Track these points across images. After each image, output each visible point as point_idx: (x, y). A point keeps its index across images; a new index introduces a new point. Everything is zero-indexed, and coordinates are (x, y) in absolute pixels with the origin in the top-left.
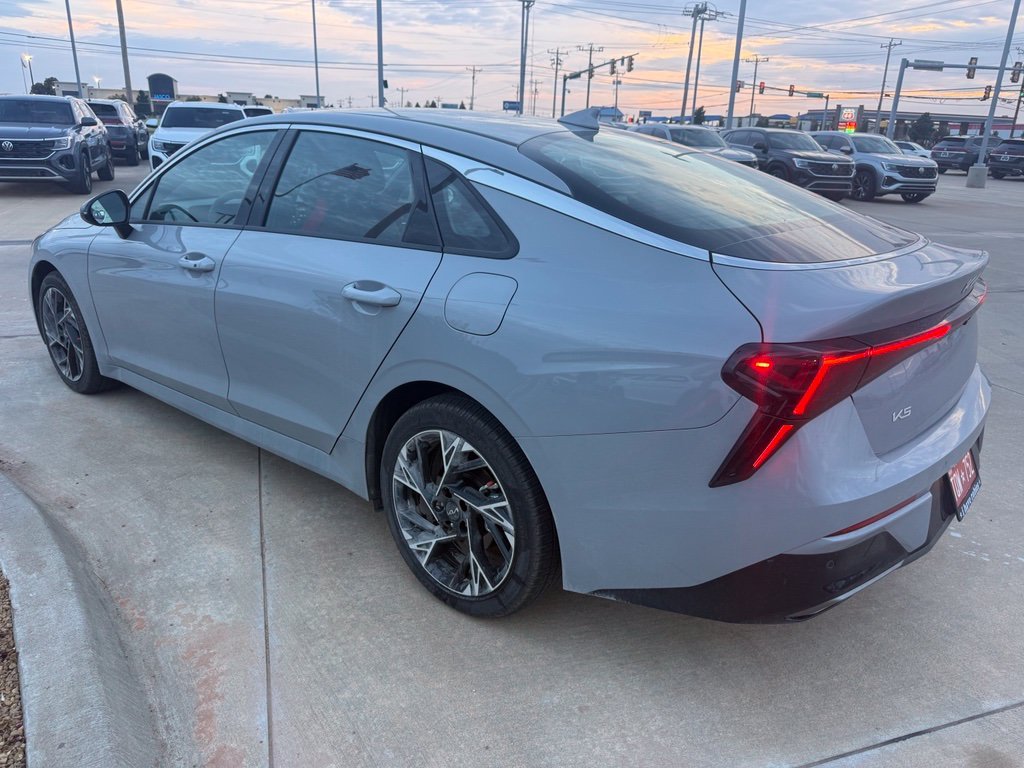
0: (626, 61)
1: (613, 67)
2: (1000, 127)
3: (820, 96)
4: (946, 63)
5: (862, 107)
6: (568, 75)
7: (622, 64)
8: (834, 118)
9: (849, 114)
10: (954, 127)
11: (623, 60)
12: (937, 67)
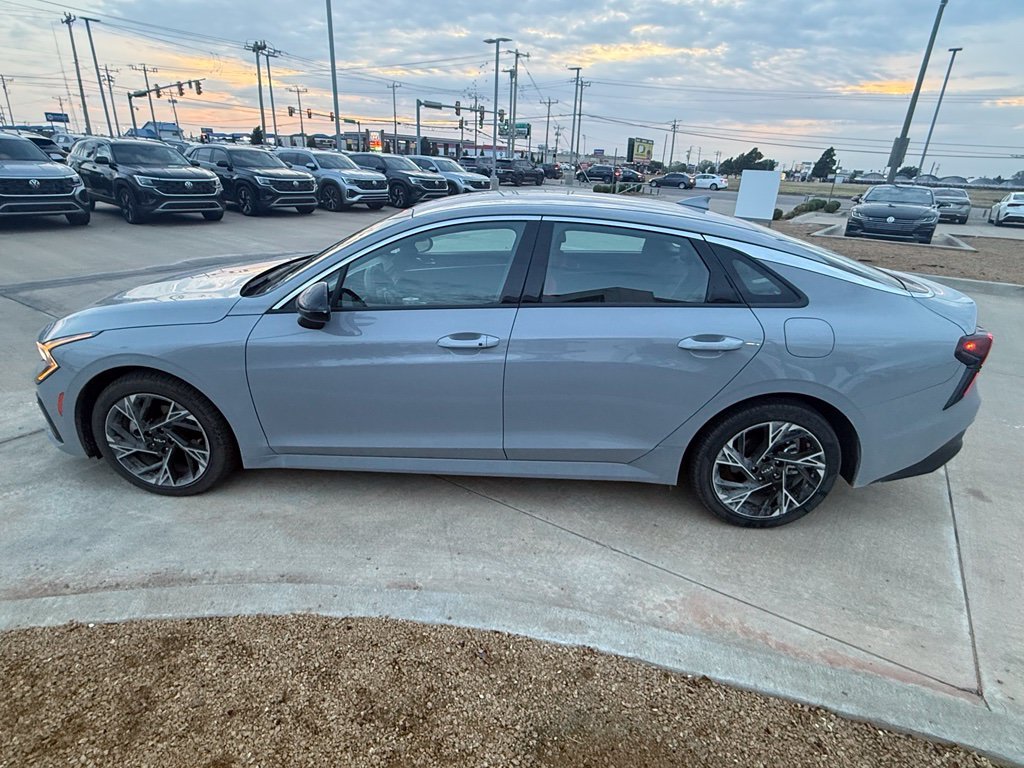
0: (193, 84)
1: (181, 90)
2: (469, 147)
3: (353, 122)
4: (443, 104)
5: (383, 131)
6: (132, 93)
7: (191, 87)
8: (364, 139)
9: (375, 136)
10: (440, 146)
11: (190, 83)
12: (439, 107)
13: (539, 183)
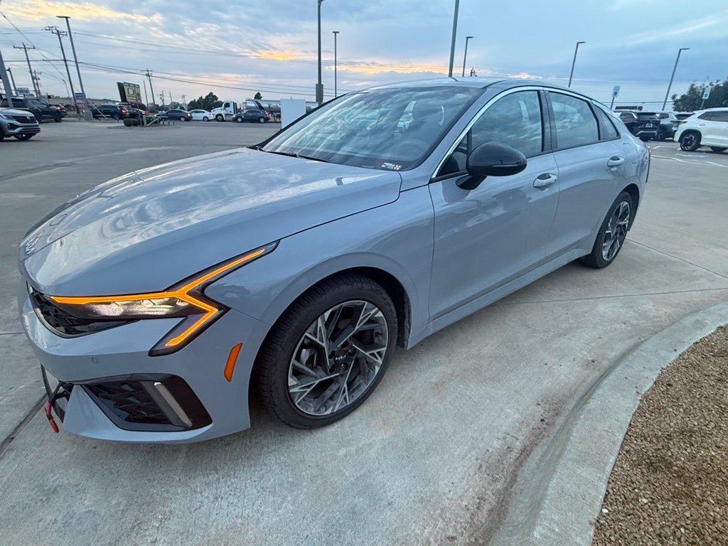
13: (58, 120)
